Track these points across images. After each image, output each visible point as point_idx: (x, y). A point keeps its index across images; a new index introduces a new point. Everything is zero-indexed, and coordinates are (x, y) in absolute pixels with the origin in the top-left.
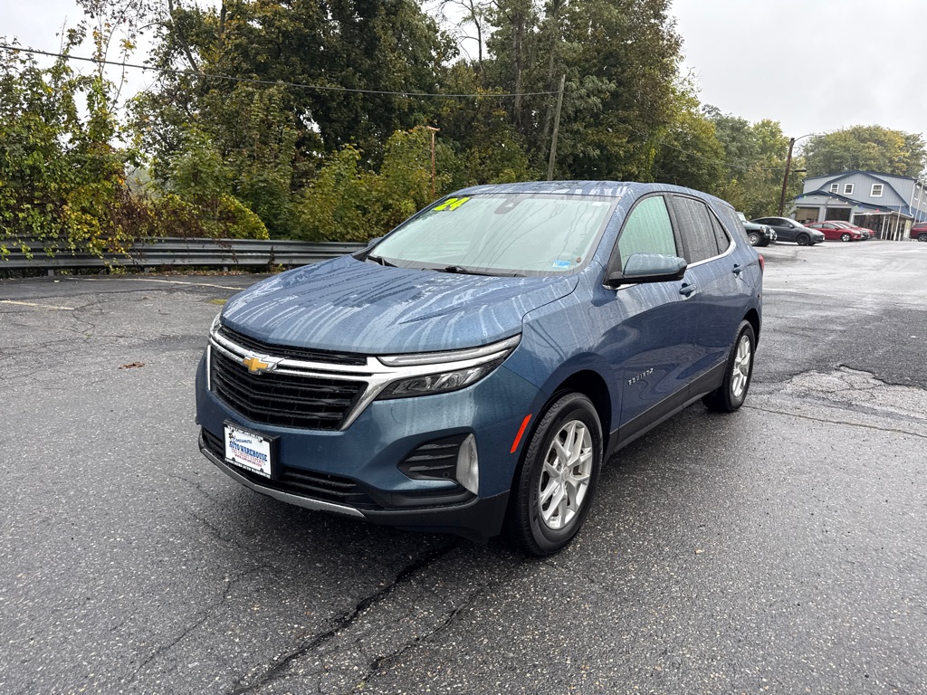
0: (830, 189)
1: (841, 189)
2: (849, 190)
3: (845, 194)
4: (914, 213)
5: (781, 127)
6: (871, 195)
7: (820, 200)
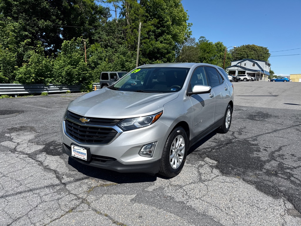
0: (239, 65)
1: (243, 64)
2: (245, 65)
3: (244, 66)
4: (265, 72)
5: (223, 44)
6: (252, 67)
7: (236, 68)
